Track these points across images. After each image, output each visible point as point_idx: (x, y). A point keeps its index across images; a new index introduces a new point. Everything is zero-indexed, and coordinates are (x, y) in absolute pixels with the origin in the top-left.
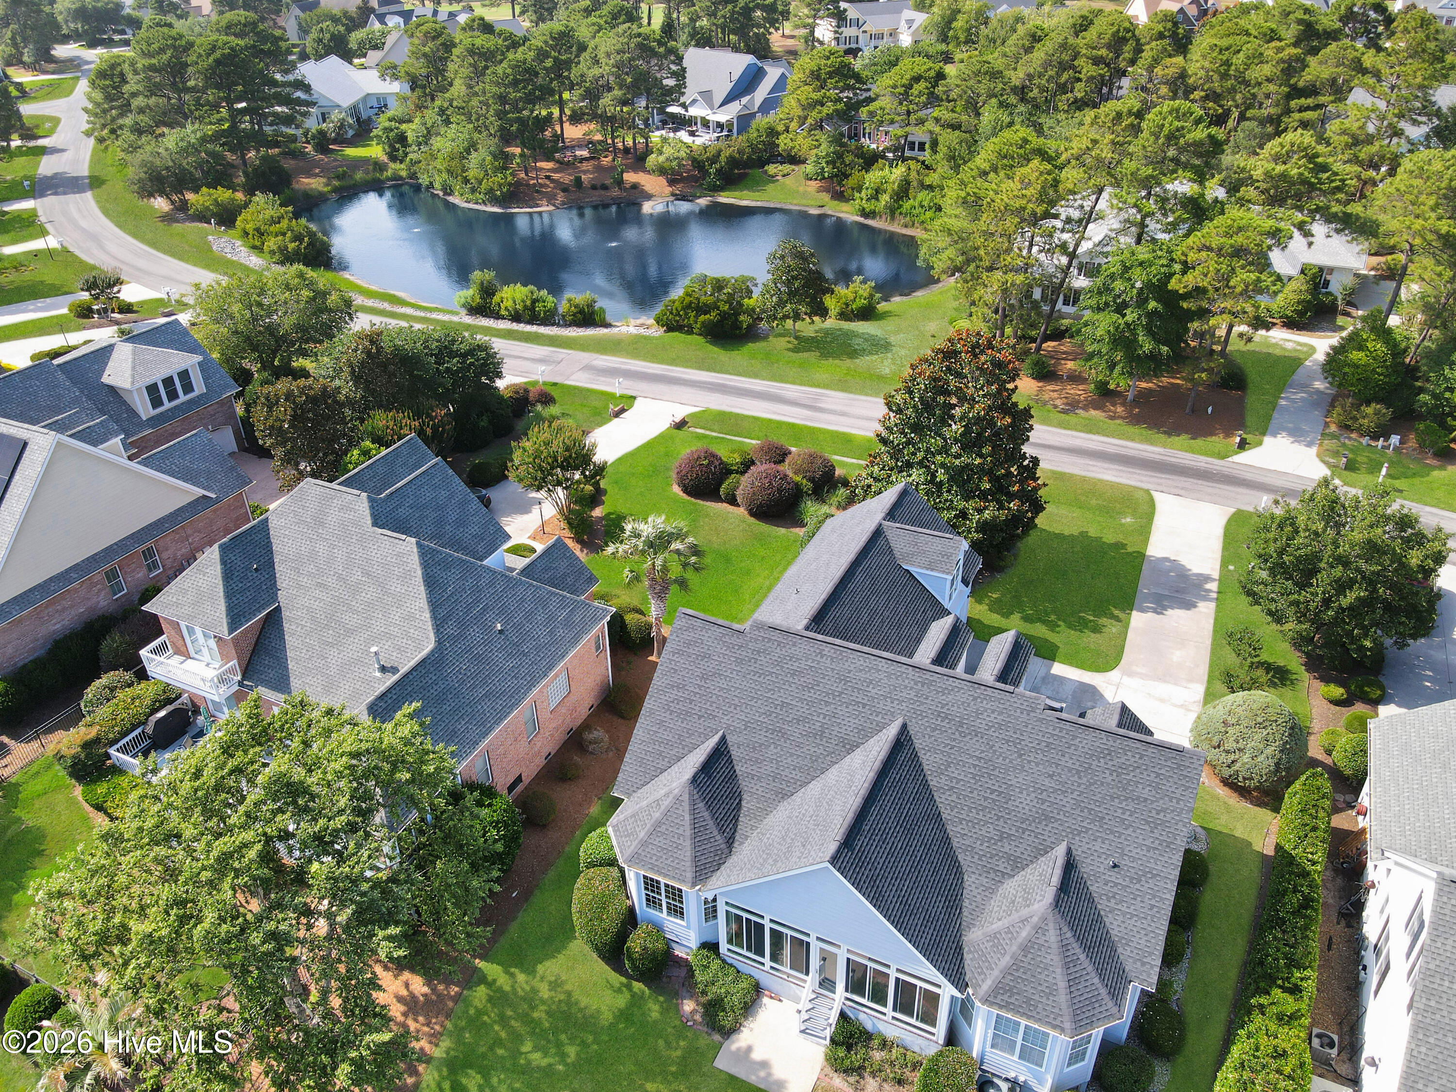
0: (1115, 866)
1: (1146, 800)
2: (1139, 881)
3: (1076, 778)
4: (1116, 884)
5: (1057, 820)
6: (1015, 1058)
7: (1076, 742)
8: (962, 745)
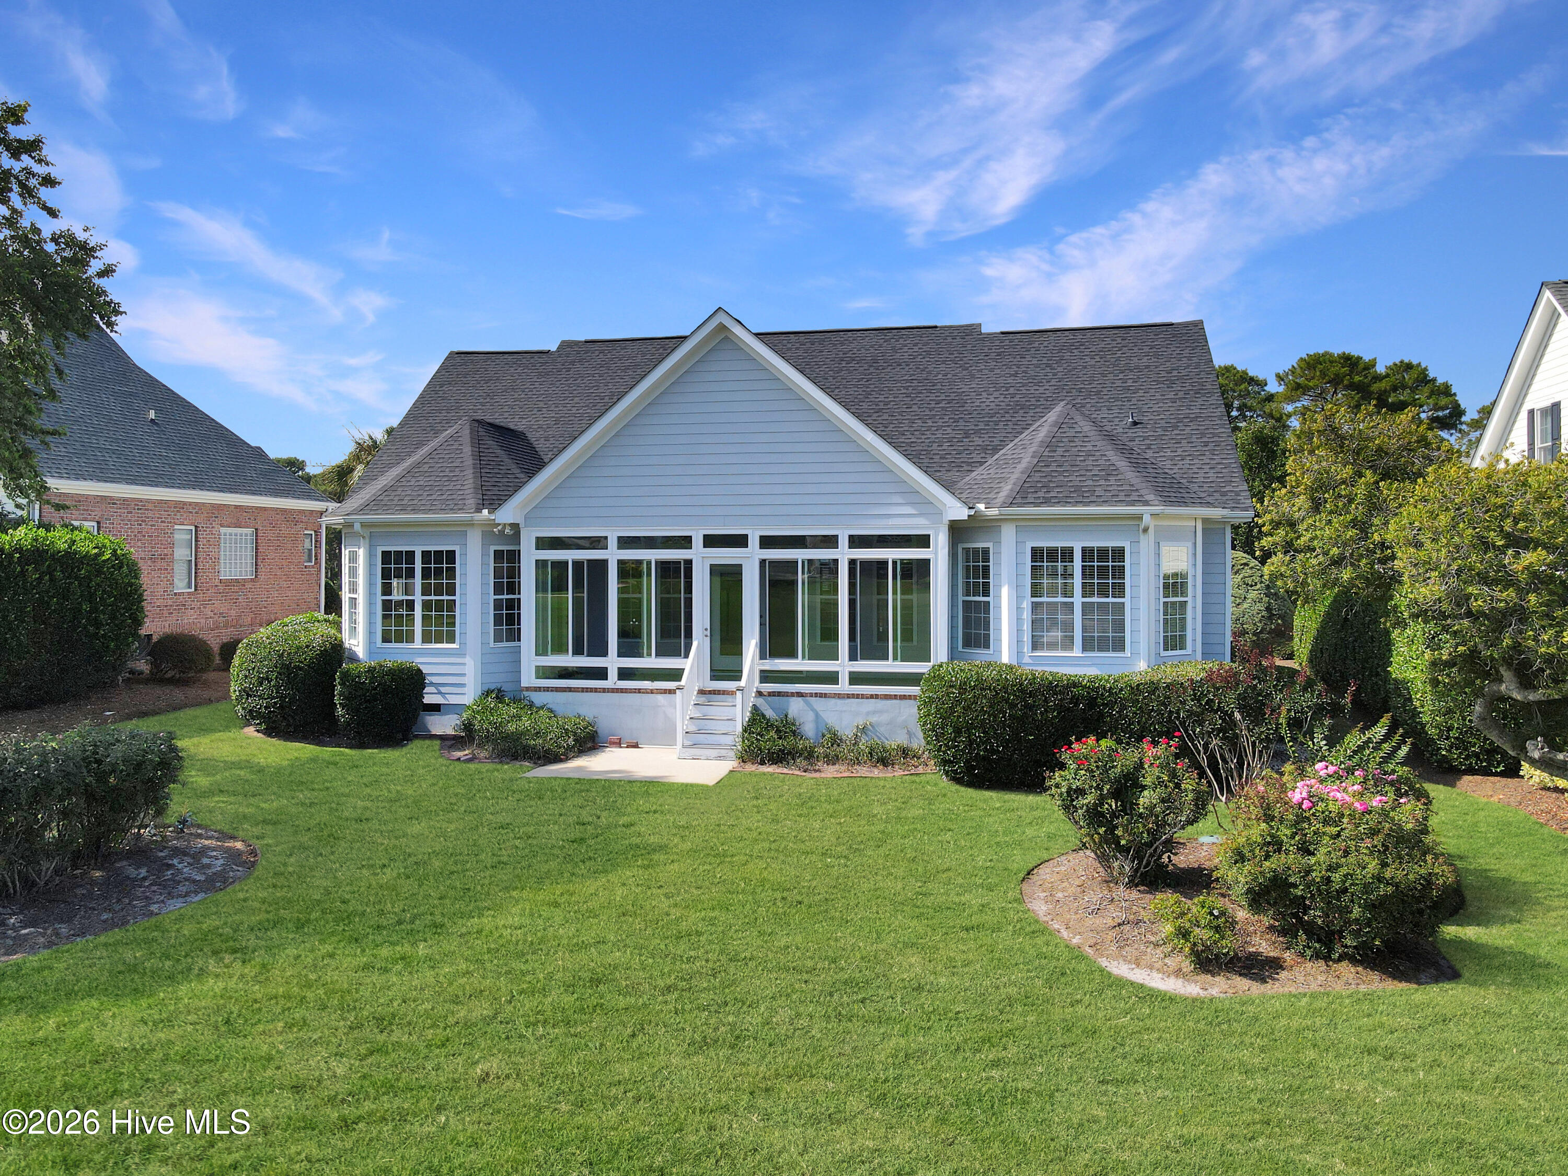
0: (1135, 423)
1: (1147, 367)
2: (1175, 427)
3: (1048, 370)
4: (1145, 438)
5: (1037, 407)
6: (1077, 652)
7: (1036, 345)
8: (883, 375)
